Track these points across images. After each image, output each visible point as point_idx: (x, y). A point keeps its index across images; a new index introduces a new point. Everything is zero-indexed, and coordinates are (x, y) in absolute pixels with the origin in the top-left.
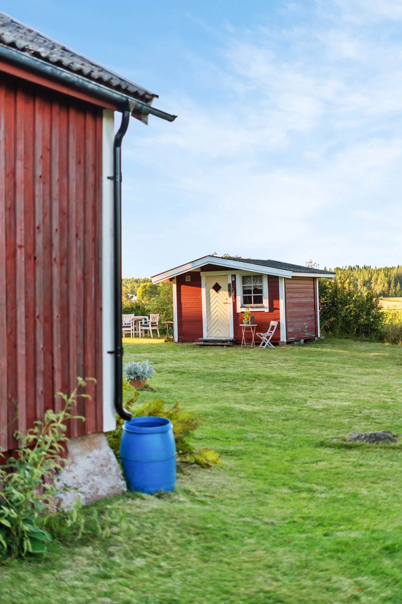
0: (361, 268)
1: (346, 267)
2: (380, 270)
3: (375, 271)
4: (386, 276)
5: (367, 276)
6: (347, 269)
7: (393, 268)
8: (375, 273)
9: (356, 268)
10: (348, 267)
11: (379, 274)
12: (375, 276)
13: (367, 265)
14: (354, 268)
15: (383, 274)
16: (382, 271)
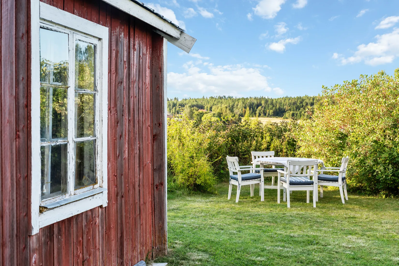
0: (227, 98)
1: (217, 96)
2: (239, 99)
3: (236, 100)
4: (243, 103)
5: (231, 103)
6: (217, 98)
7: (247, 99)
8: (237, 101)
9: (223, 97)
10: (218, 97)
11: (239, 102)
12: (236, 103)
13: (231, 96)
14: (222, 98)
15: (242, 102)
16: (241, 100)
